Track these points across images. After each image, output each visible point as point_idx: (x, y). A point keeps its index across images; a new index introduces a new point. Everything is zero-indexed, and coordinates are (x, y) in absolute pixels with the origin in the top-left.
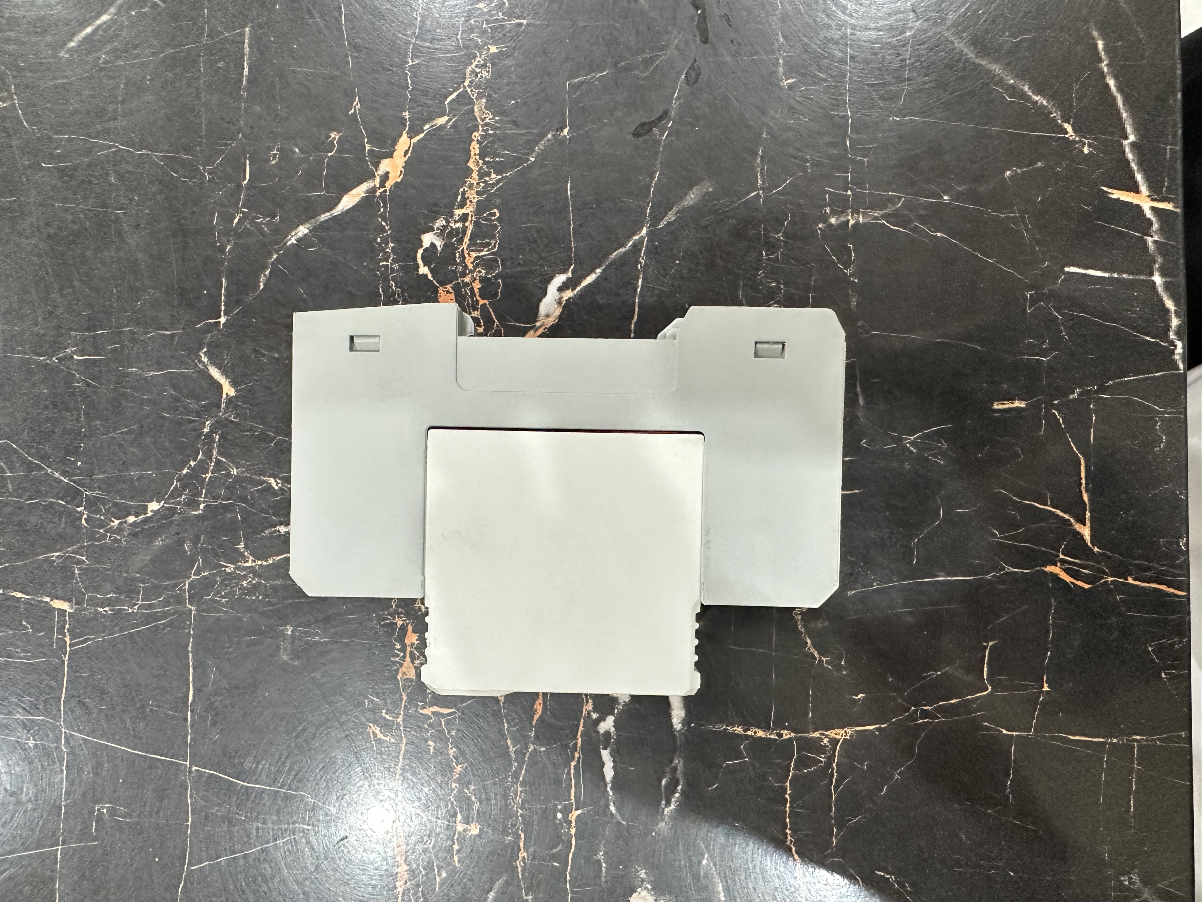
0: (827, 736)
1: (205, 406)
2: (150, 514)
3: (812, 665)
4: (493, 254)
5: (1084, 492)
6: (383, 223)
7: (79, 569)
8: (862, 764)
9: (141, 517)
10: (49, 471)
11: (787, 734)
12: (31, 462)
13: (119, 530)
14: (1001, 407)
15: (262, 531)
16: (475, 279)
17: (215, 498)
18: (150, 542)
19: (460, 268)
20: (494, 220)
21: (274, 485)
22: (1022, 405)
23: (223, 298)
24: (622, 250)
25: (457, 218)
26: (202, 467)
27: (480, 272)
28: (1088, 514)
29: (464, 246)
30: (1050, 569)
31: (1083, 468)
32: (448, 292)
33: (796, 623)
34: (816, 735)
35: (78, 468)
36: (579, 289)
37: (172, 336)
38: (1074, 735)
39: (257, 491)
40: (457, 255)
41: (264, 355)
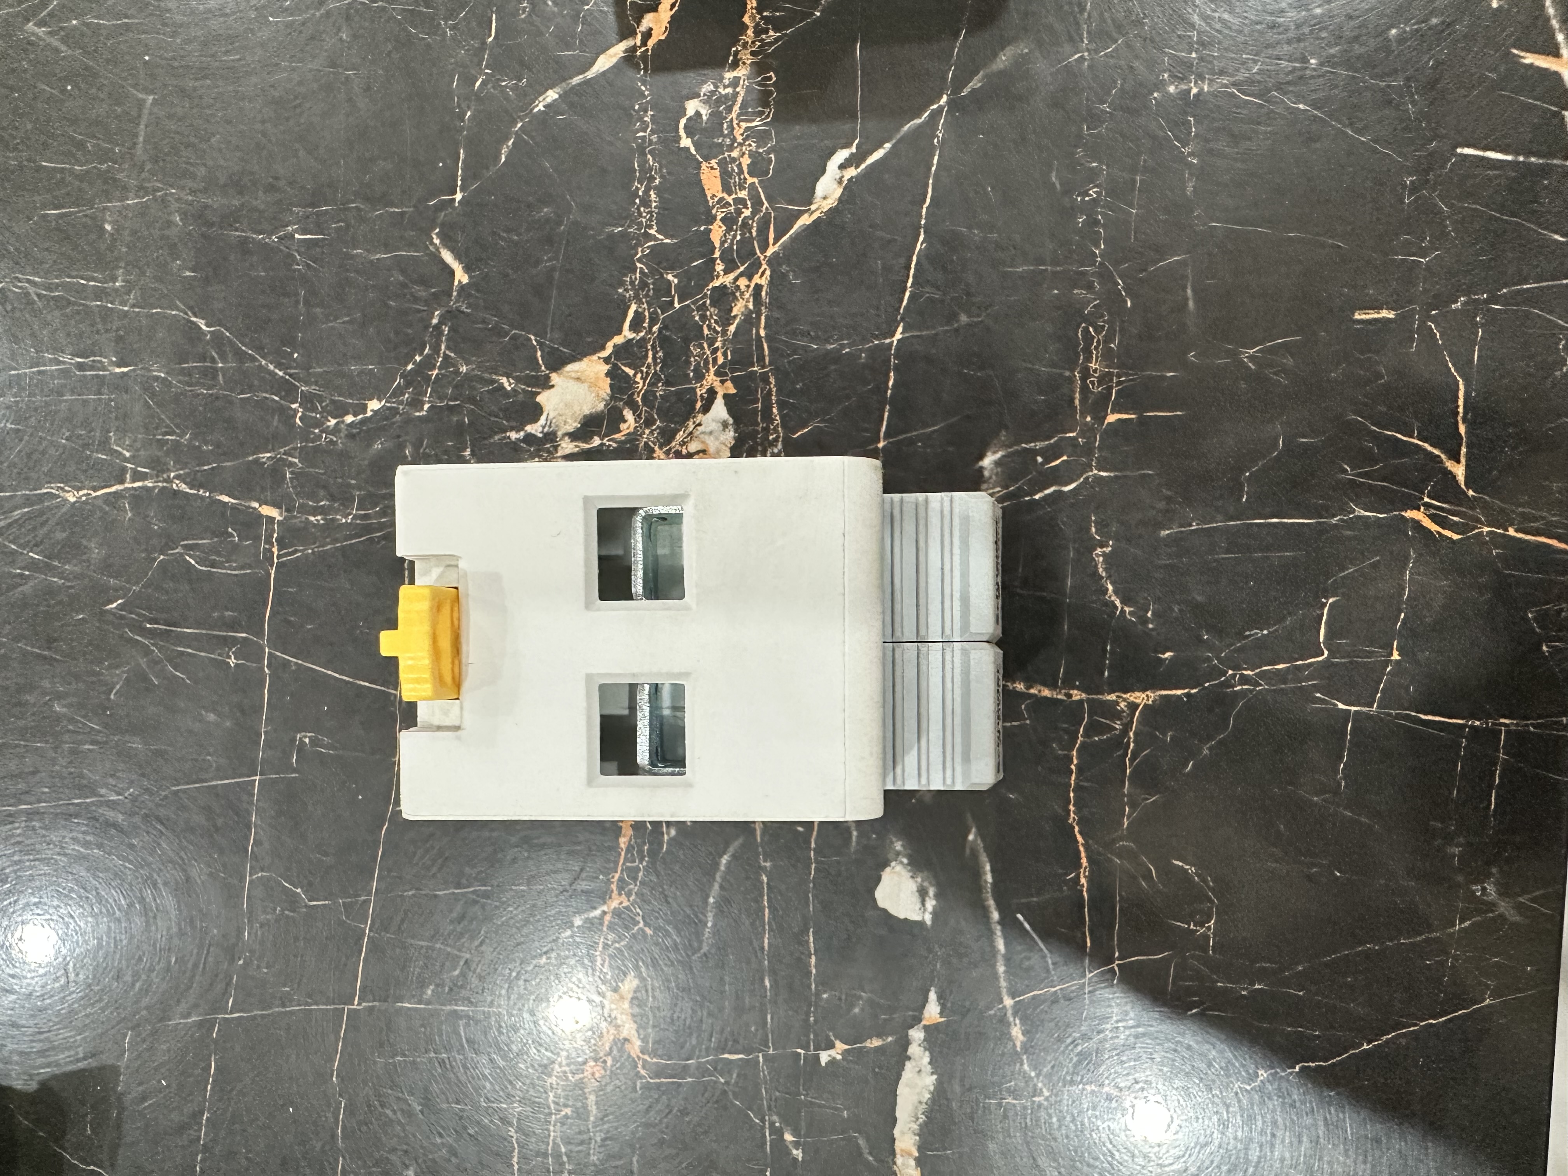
0: (1125, 700)
1: (433, 294)
2: (369, 414)
3: (1112, 614)
4: (765, 124)
5: (1460, 422)
6: (643, 88)
7: (291, 473)
8: (1165, 735)
9: (361, 416)
10: (264, 362)
11: (1077, 695)
12: (246, 353)
13: (336, 430)
14: (1364, 317)
15: (491, 437)
16: (744, 154)
17: (441, 399)
18: (369, 445)
19: (728, 141)
20: (769, 85)
21: (506, 385)
22: (1391, 315)
23: (460, 172)
24: (918, 121)
25: (726, 82)
26: (428, 363)
27: (750, 145)
28: (1464, 450)
29: (734, 115)
30: (1410, 514)
31: (1461, 394)
32: (712, 168)
33: (1096, 565)
34: (1112, 697)
35: (295, 360)
36: (863, 166)
37: (402, 214)
38: (1426, 714)
39: (488, 391)
40: (725, 126)
41: (502, 239)
